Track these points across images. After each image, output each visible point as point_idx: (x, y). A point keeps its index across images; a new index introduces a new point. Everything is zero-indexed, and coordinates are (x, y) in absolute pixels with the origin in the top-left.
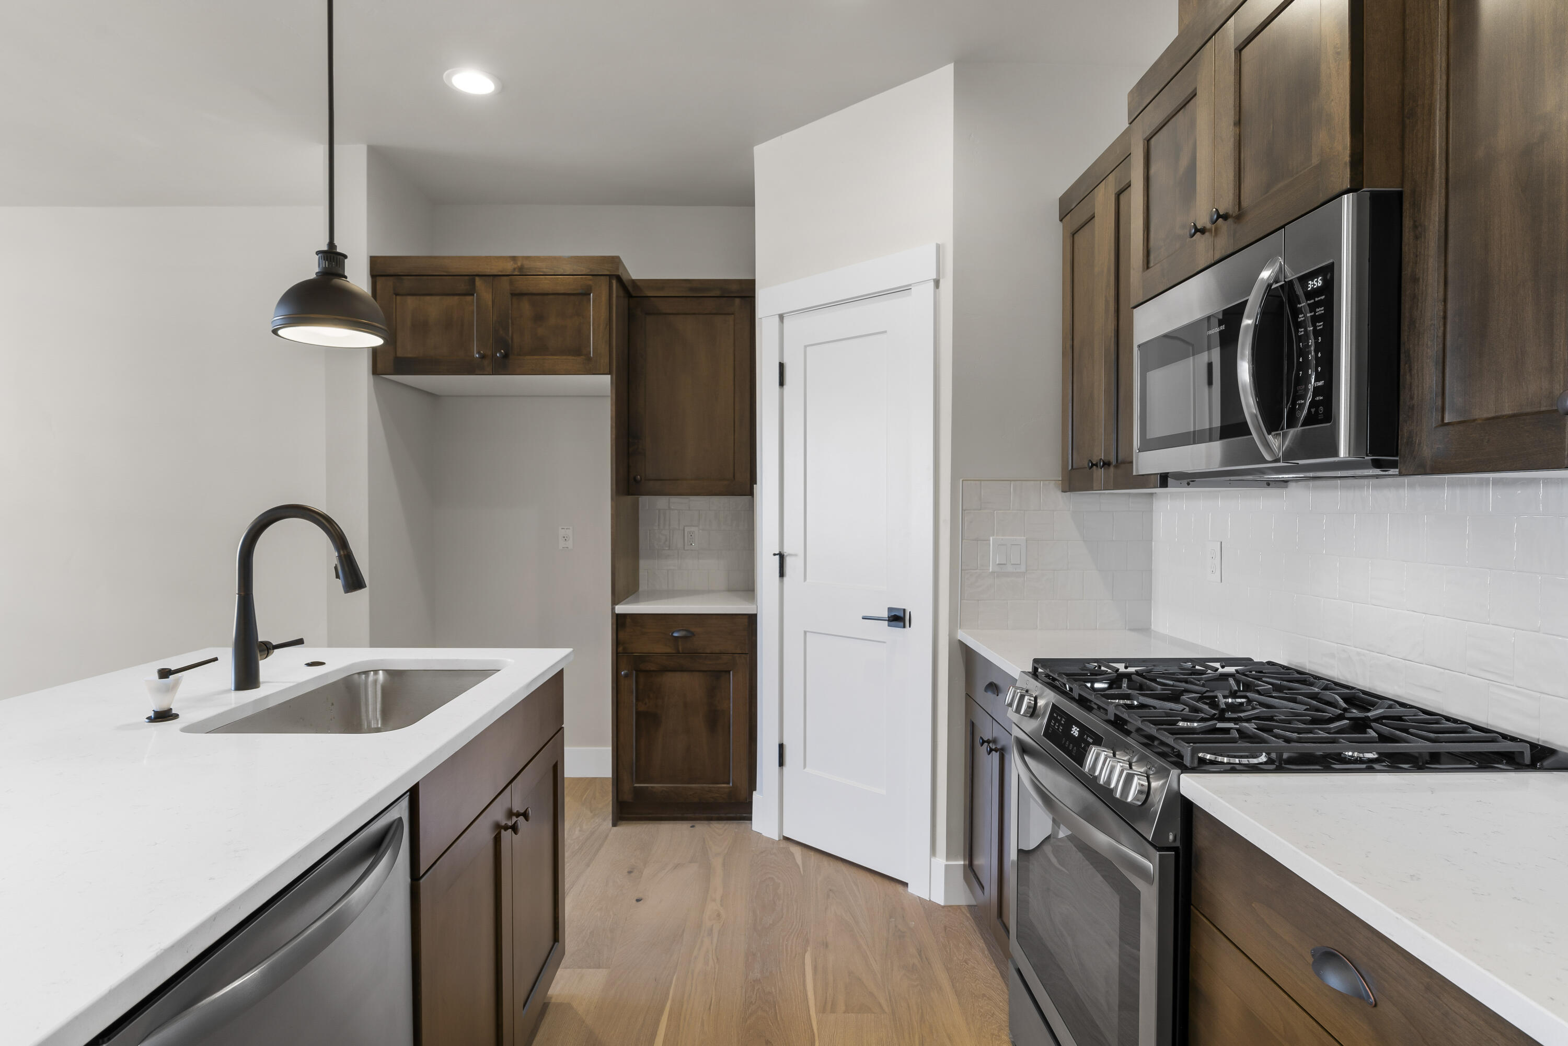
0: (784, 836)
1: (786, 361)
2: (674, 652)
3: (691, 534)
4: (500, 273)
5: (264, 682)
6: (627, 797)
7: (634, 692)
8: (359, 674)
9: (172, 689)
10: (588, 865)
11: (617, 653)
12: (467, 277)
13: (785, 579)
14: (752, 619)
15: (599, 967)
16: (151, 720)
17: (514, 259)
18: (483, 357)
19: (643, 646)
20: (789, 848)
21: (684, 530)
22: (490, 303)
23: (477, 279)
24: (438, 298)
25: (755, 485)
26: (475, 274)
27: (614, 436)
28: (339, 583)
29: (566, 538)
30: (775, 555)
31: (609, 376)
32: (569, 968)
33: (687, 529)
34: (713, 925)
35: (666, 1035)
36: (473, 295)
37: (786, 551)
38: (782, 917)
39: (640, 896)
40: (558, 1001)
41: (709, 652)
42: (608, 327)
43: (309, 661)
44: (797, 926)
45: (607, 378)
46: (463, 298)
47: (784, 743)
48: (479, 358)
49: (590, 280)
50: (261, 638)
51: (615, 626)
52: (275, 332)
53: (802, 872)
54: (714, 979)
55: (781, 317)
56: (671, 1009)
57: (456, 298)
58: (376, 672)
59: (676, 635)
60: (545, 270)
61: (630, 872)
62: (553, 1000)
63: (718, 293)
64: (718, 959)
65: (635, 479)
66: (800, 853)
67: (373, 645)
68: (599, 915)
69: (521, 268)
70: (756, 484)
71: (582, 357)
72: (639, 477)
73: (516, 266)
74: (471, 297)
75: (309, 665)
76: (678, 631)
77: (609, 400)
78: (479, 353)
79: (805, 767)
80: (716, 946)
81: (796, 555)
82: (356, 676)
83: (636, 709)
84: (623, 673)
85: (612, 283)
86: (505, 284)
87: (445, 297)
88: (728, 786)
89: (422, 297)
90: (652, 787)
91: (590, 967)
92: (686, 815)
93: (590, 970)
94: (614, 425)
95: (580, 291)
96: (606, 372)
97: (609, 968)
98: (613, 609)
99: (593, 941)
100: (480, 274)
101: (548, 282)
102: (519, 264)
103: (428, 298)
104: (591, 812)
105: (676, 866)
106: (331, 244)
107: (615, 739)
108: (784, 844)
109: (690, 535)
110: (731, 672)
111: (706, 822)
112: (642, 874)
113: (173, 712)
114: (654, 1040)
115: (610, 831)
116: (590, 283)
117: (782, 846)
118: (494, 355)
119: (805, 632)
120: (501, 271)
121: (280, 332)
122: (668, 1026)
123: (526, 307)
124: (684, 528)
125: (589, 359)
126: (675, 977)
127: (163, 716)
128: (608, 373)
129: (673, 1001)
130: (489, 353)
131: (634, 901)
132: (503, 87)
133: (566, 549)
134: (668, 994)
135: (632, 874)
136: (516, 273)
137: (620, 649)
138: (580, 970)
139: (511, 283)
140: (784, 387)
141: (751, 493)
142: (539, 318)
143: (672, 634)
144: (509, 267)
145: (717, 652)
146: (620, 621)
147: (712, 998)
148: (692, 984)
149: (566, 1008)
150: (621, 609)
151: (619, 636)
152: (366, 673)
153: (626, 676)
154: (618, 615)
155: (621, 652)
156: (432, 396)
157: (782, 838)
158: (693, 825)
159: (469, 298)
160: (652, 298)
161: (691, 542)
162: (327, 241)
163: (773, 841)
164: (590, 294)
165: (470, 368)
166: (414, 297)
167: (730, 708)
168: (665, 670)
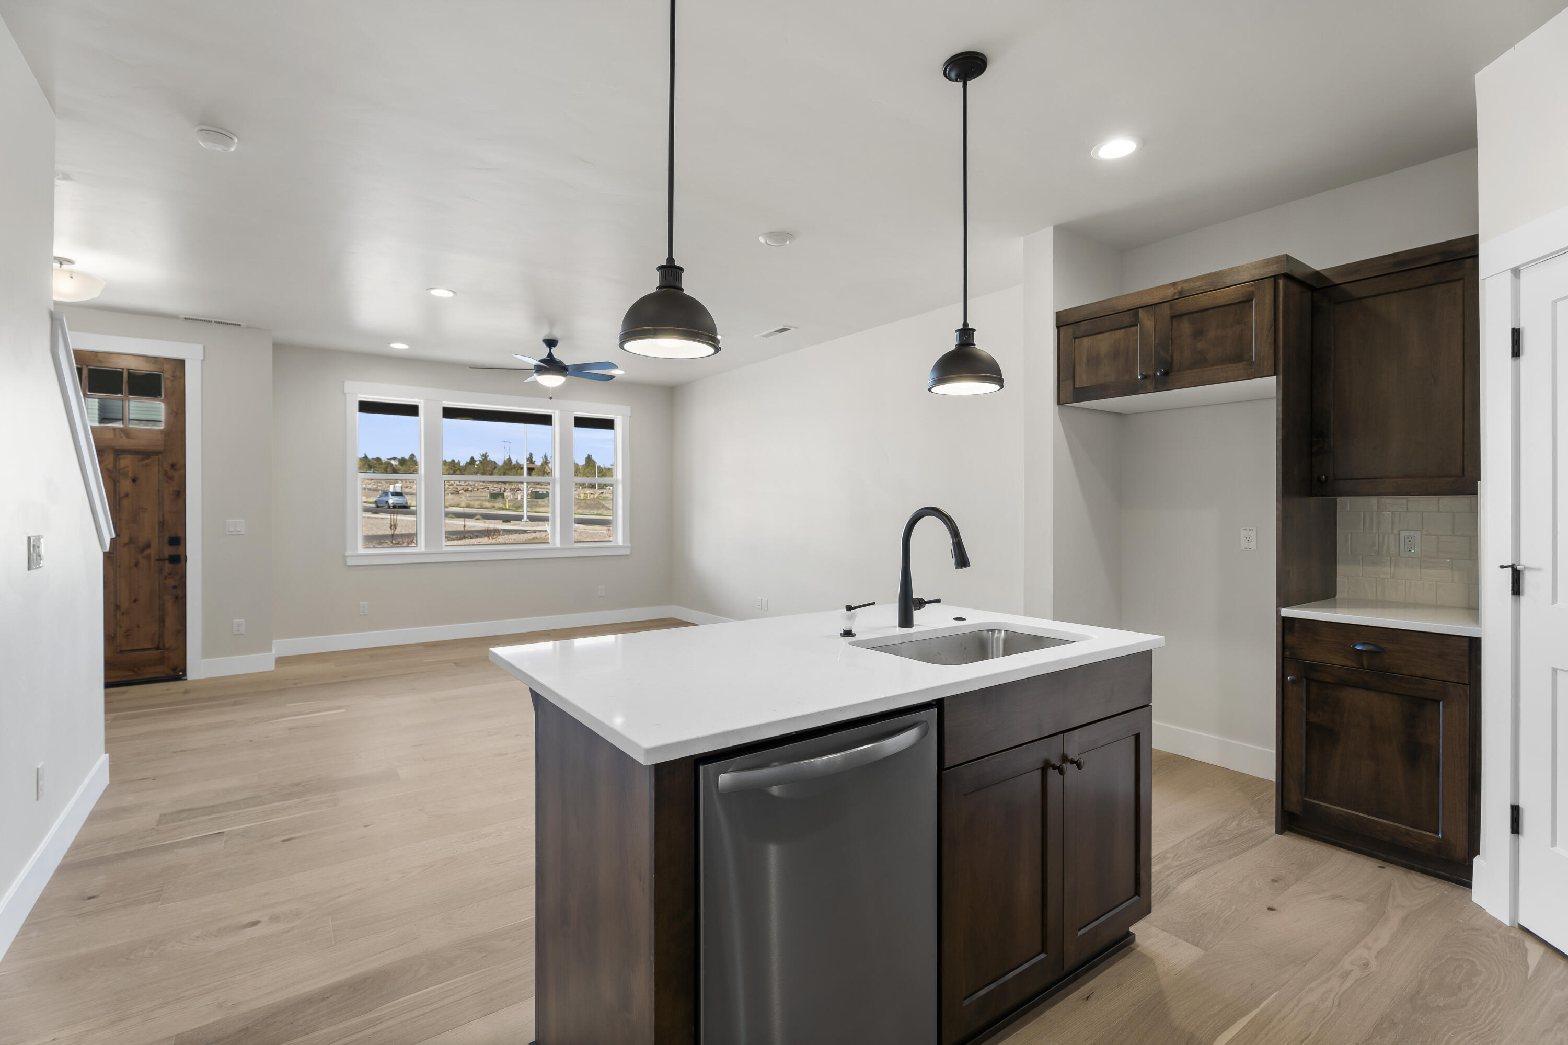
0: (1519, 925)
1: (1523, 325)
2: (1355, 666)
3: (1410, 539)
4: (1161, 301)
5: (917, 625)
6: (1295, 808)
7: (1304, 700)
8: (988, 631)
9: (851, 618)
10: (1230, 857)
11: (1283, 657)
12: (1132, 311)
13: (1523, 599)
14: (1474, 645)
15: (1197, 945)
16: (842, 635)
17: (1174, 284)
18: (1145, 377)
19: (1315, 654)
20: (1523, 941)
21: (1399, 534)
22: (1152, 329)
23: (1140, 310)
24: (1106, 334)
25: (1479, 482)
26: (1138, 307)
27: (1280, 437)
28: (953, 561)
29: (1248, 539)
30: (1502, 567)
31: (1275, 377)
32: (1166, 931)
33: (1403, 534)
34: (1352, 970)
35: (1238, 1035)
36: (1137, 325)
37: (1524, 562)
38: (1463, 1008)
39: (1275, 906)
40: (1143, 952)
41: (1406, 673)
42: (1273, 328)
43: (956, 617)
44: (1483, 1027)
45: (1274, 379)
46: (1128, 329)
47: (1521, 806)
48: (1142, 379)
49: (1252, 286)
50: (915, 595)
51: (1280, 629)
52: (930, 390)
53: (1530, 975)
54: (1325, 1018)
55: (1516, 272)
56: (1255, 1017)
57: (1123, 331)
58: (1000, 631)
59: (1358, 647)
60: (1204, 288)
61: (1274, 881)
62: (1139, 949)
63: (1437, 259)
64: (1340, 1003)
65: (1319, 479)
66: (1541, 954)
67: (1055, 618)
68: (1219, 903)
69: (1180, 292)
70: (1480, 480)
71: (1244, 363)
72: (1324, 477)
73: (1176, 291)
74: (1136, 327)
75: (955, 619)
76: (1363, 644)
77: (1275, 401)
78: (1141, 374)
79: (1554, 844)
80: (1345, 991)
81: (1539, 569)
82: (986, 632)
83: (1306, 719)
84: (1289, 678)
85: (1279, 283)
86: (1166, 310)
87: (1113, 332)
88: (1436, 836)
89: (1094, 336)
90: (1326, 807)
91: (1187, 941)
92: (1374, 852)
93: (1186, 943)
94: (1280, 426)
95: (1241, 299)
96: (1270, 374)
97: (1207, 951)
98: (1278, 612)
99: (1202, 922)
100: (1143, 305)
101: (1208, 298)
102: (1179, 288)
103: (1099, 336)
104: (1259, 813)
105: (1336, 897)
106: (965, 324)
107: (1280, 744)
108: (1519, 935)
109: (1407, 540)
110: (1441, 703)
111: (1404, 869)
112: (1289, 888)
113: (853, 632)
114: (1222, 1033)
115: (1272, 836)
116: (1253, 288)
117: (1512, 934)
118: (1155, 374)
119: (1555, 670)
120: (1162, 299)
121: (933, 390)
122: (1244, 1029)
123: (1186, 327)
124: (1399, 532)
125: (1251, 364)
126: (1275, 994)
127: (848, 633)
128: (1273, 374)
129: (1262, 1011)
130: (1151, 373)
131: (1265, 908)
132: (1144, 142)
133: (1248, 549)
134: (1258, 1003)
135: (1276, 884)
136: (1176, 297)
137: (1287, 653)
138: (1177, 938)
139: (1171, 307)
140: (1520, 357)
141: (1475, 492)
142: (1198, 334)
143: (1354, 646)
144: (1170, 292)
145: (1420, 675)
146: (1286, 626)
147: (1311, 1033)
148: (1293, 1009)
149: (1147, 960)
150: (1286, 612)
151: (1286, 640)
152: (993, 631)
153: (1293, 682)
154: (1284, 619)
155: (1288, 656)
156: (1120, 415)
157: (1516, 926)
158: (1384, 866)
159: (1133, 329)
160: (1342, 286)
161: (1410, 548)
162: (962, 321)
163: (1500, 925)
164: (1252, 300)
165: (1134, 389)
166: (1089, 337)
167: (1439, 745)
168: (1343, 684)
